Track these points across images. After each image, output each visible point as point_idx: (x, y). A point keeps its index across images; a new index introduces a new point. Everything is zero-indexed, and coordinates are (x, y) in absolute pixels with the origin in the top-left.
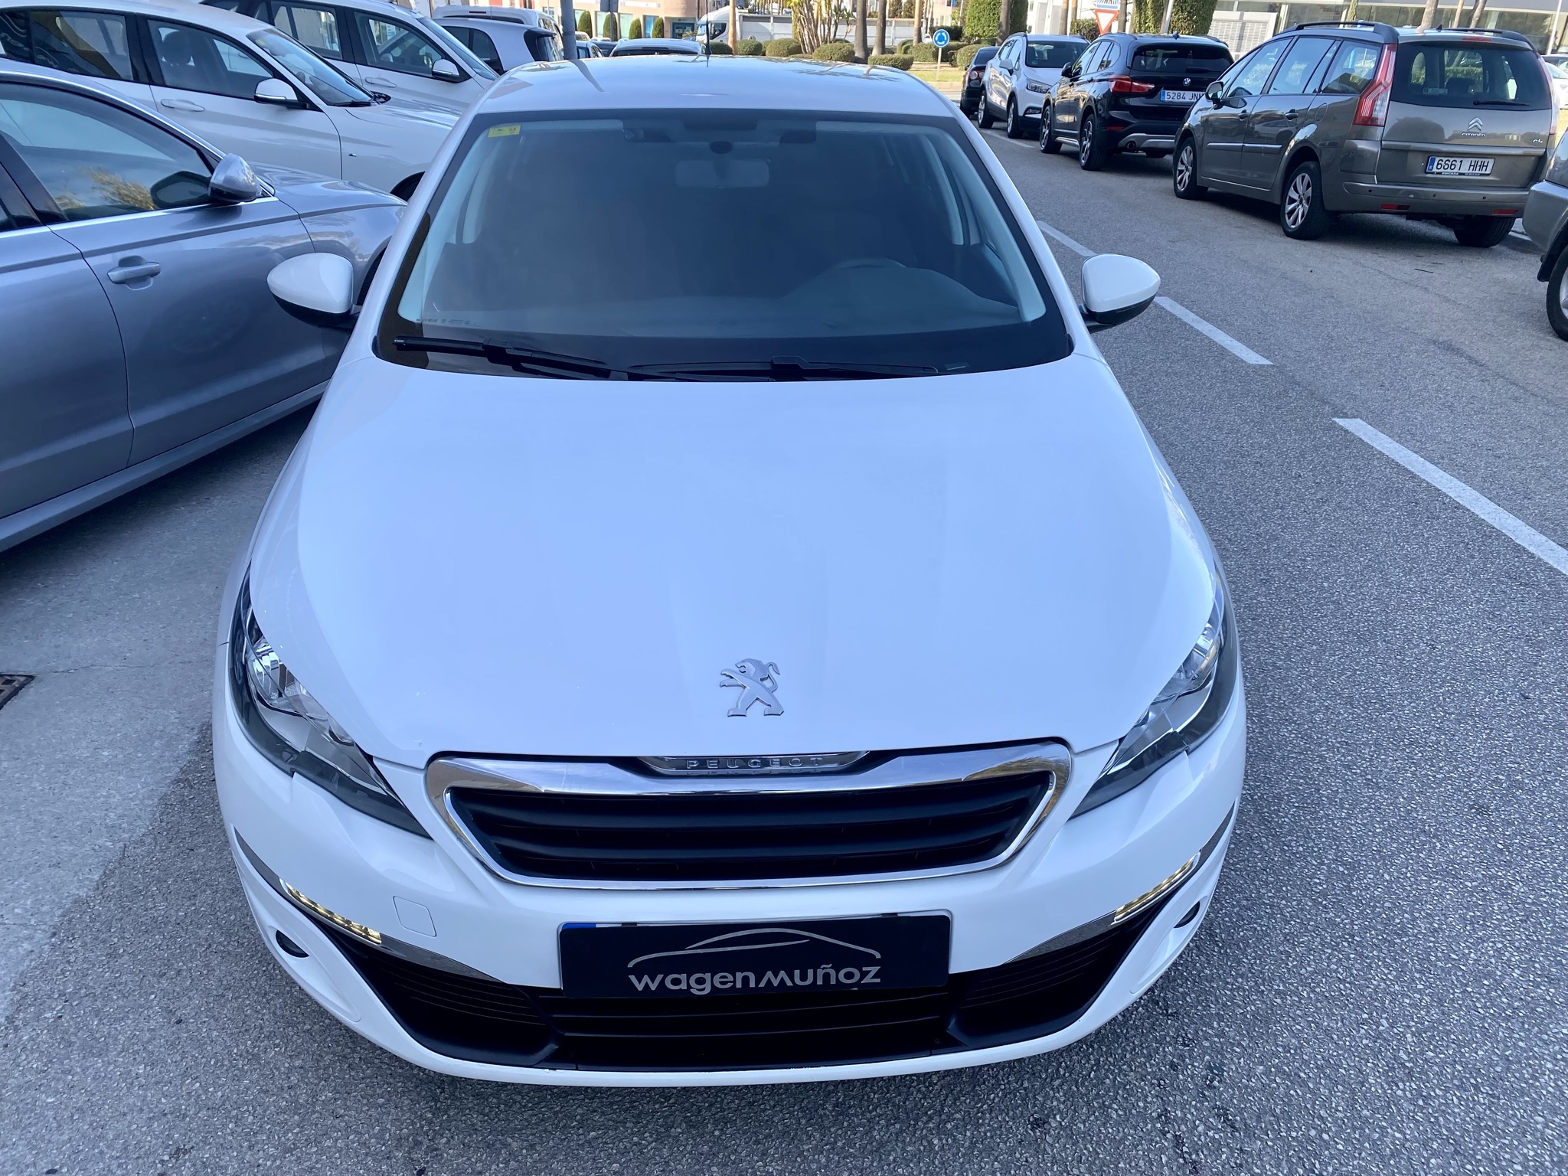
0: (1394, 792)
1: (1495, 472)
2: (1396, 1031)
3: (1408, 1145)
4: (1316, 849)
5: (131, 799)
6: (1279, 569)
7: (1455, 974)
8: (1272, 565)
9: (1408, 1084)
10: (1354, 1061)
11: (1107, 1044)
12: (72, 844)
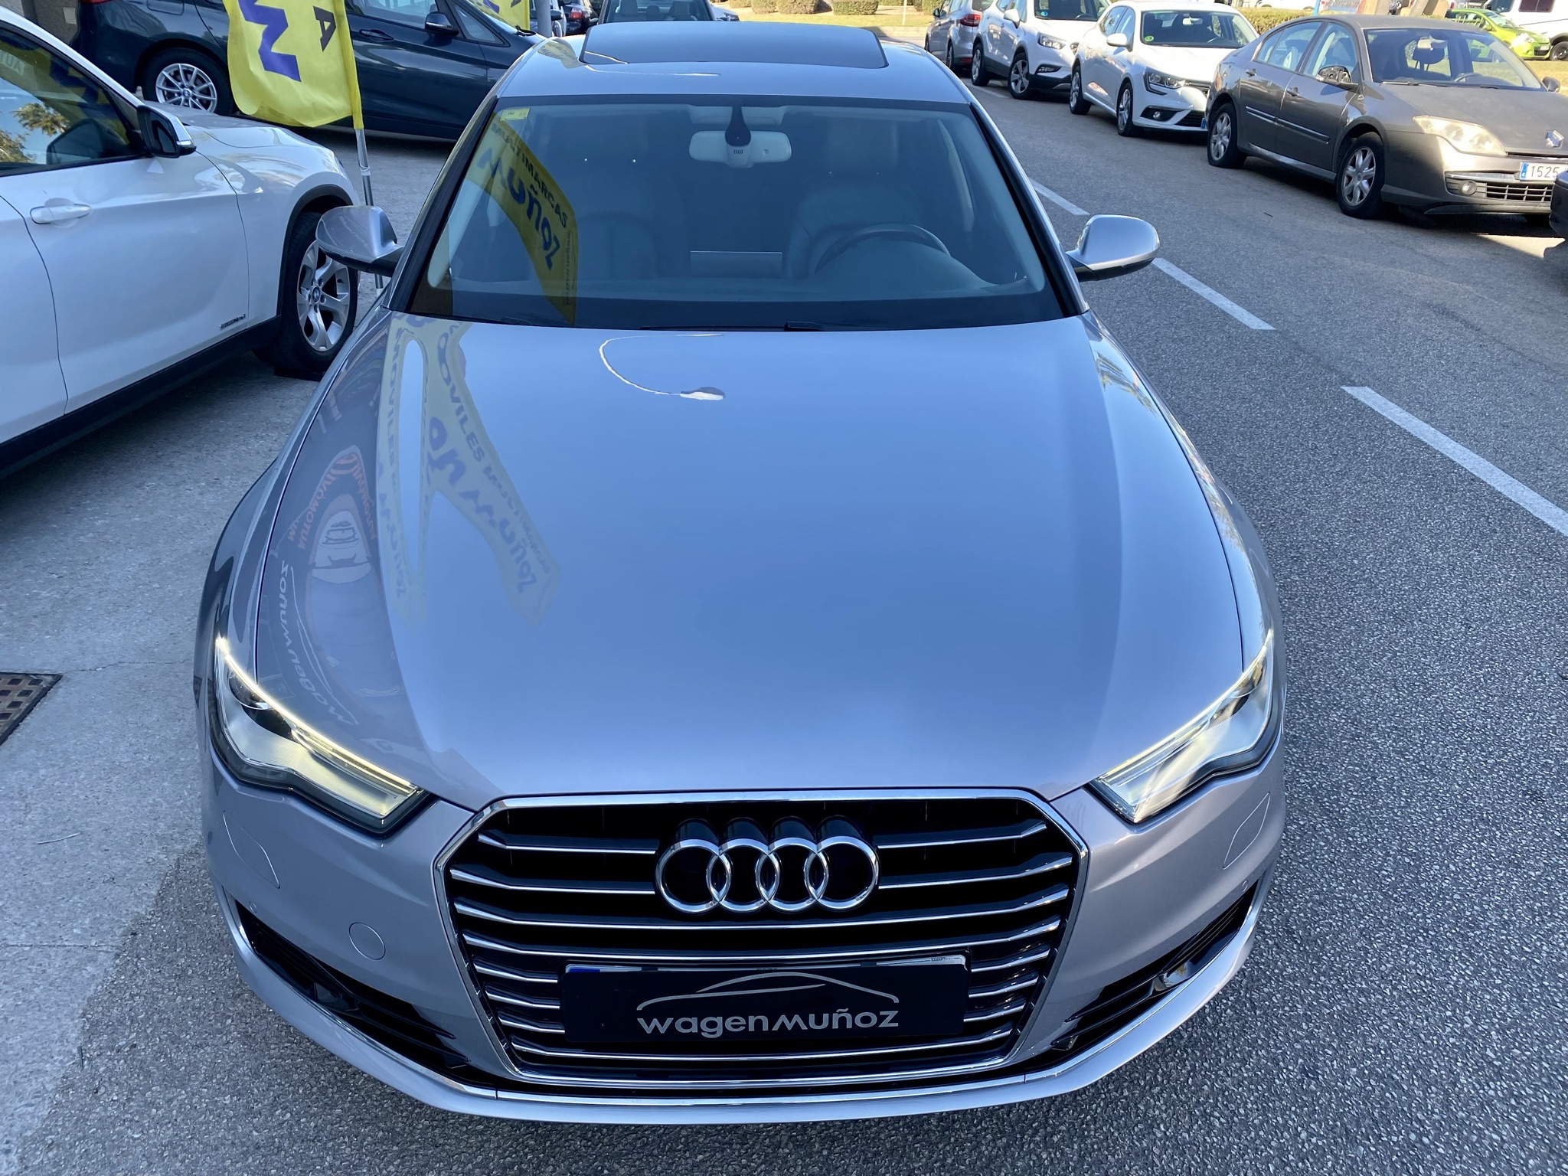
0: (1449, 778)
1: (1505, 443)
2: (1480, 1028)
3: (1506, 1146)
4: (1380, 840)
5: (178, 807)
6: (1308, 545)
7: (1530, 967)
8: (1301, 541)
9: (1498, 1083)
10: (1443, 1061)
11: (1201, 1048)
12: (124, 857)
